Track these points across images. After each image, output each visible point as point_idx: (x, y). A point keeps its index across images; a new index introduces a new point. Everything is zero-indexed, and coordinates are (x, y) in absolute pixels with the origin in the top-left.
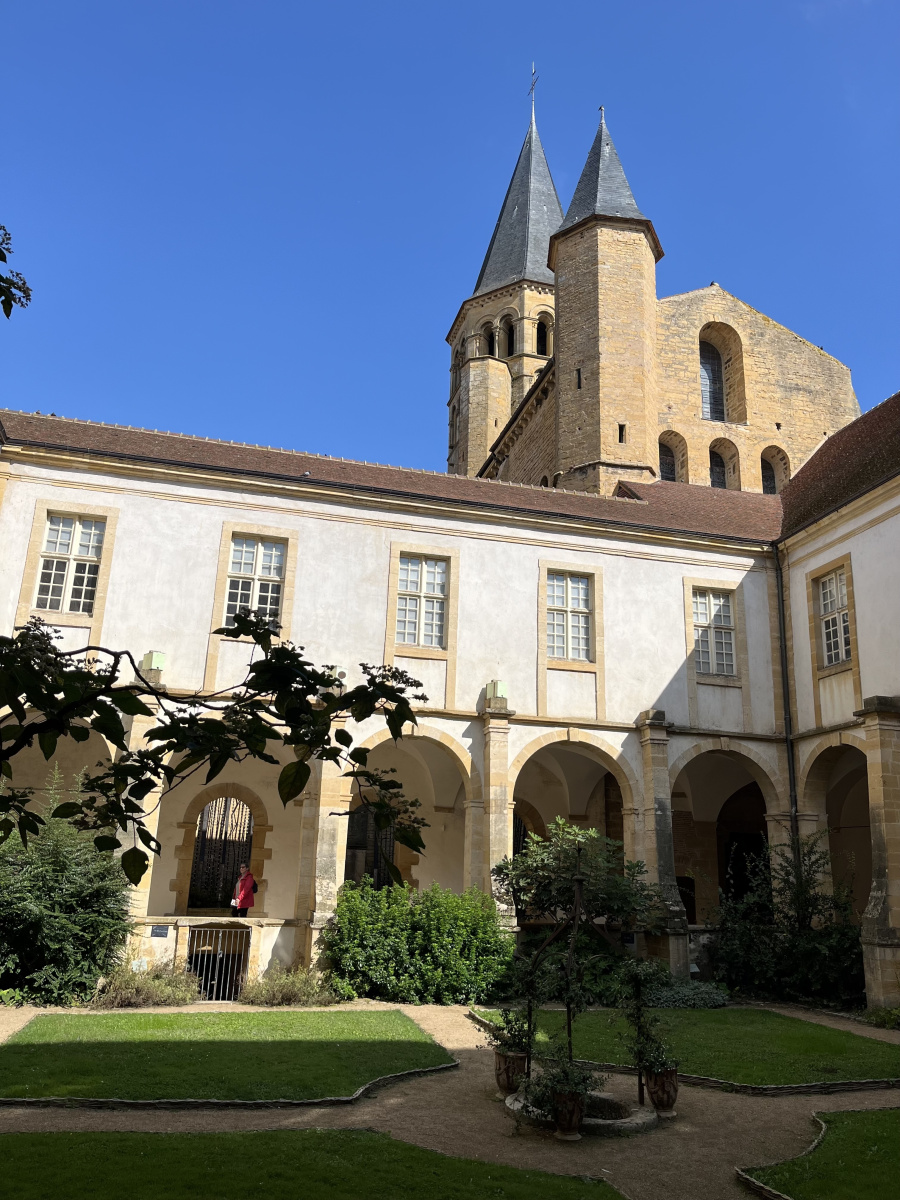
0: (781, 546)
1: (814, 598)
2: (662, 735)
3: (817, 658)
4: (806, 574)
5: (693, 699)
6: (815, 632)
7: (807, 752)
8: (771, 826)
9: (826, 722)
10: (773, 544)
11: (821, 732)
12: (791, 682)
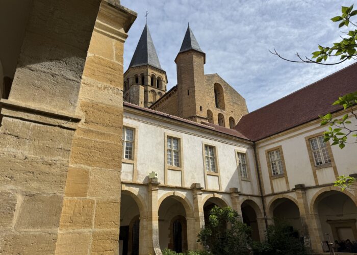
0: (256, 143)
1: (268, 157)
2: (237, 195)
3: (270, 173)
4: (265, 151)
5: (241, 184)
6: (269, 166)
7: (269, 201)
8: (259, 222)
9: (276, 191)
10: (254, 142)
11: (273, 194)
12: (261, 180)
